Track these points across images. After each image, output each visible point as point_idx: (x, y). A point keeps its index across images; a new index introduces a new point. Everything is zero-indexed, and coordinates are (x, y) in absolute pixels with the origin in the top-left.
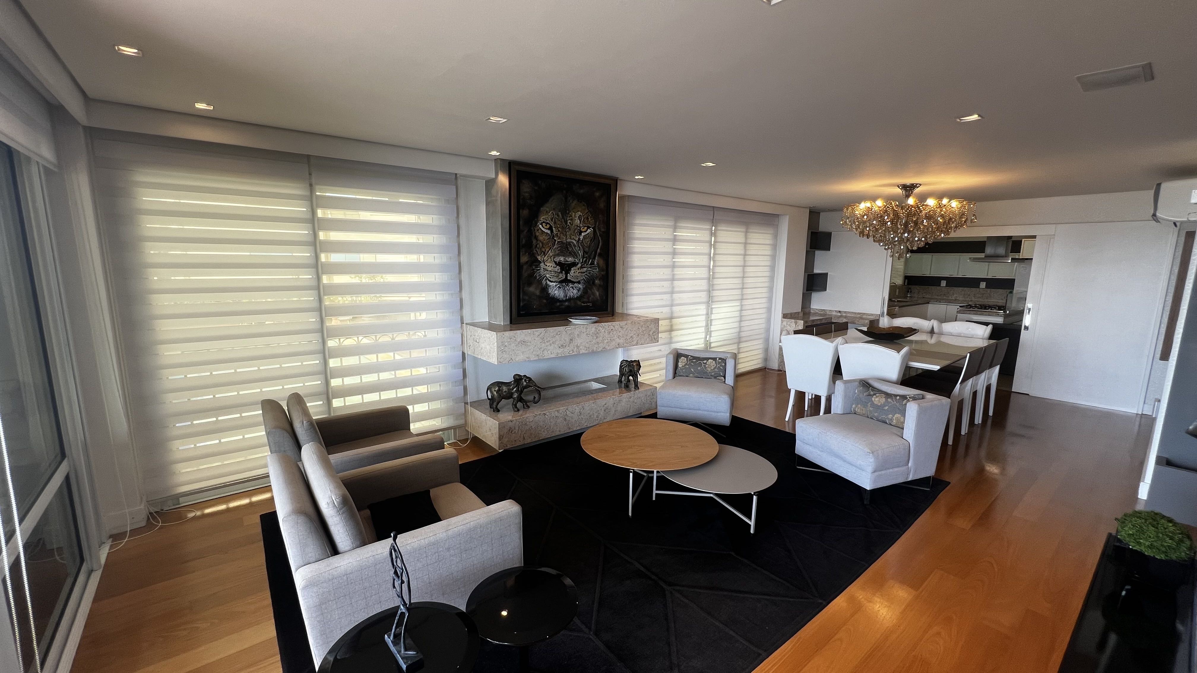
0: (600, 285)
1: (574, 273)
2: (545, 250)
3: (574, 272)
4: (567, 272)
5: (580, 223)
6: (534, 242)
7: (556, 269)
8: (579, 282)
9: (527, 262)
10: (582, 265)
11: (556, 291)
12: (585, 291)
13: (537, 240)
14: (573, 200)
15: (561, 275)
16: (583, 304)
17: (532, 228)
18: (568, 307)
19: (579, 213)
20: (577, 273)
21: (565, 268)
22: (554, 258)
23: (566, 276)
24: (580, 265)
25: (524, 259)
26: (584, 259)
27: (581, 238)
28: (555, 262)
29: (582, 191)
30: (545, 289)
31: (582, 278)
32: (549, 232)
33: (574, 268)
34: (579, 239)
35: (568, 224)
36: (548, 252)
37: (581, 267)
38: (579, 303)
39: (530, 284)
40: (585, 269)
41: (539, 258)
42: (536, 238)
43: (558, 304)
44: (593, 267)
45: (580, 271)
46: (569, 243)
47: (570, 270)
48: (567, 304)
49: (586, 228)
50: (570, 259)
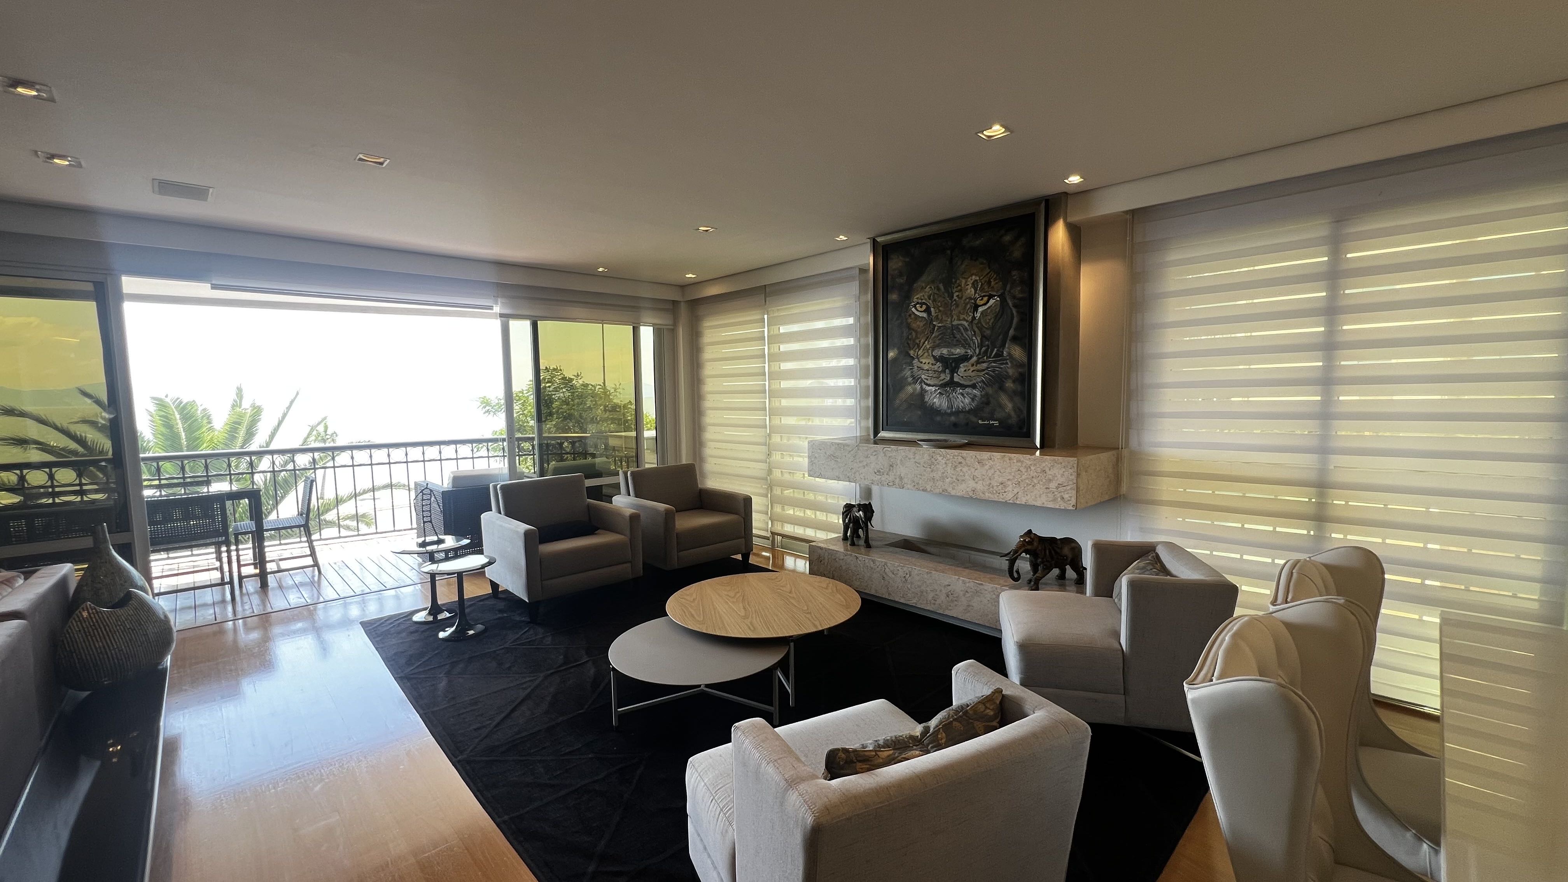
0: (1015, 392)
1: (963, 374)
2: (920, 341)
3: (965, 371)
4: (954, 370)
5: (975, 293)
6: (905, 332)
7: (936, 367)
8: (974, 386)
9: (895, 360)
10: (979, 359)
11: (936, 399)
12: (986, 401)
13: (910, 329)
14: (962, 261)
15: (943, 376)
16: (980, 422)
17: (904, 314)
18: (954, 424)
19: (974, 277)
20: (970, 371)
21: (951, 364)
22: (933, 351)
23: (952, 377)
24: (975, 359)
25: (892, 355)
26: (984, 349)
27: (978, 315)
28: (934, 357)
29: (978, 242)
30: (920, 395)
31: (979, 380)
32: (925, 315)
33: (965, 364)
34: (974, 318)
35: (955, 297)
36: (924, 343)
37: (978, 362)
38: (973, 419)
39: (900, 388)
40: (985, 365)
41: (912, 353)
42: (909, 325)
43: (940, 419)
44: (1000, 360)
45: (975, 368)
46: (957, 327)
47: (958, 367)
48: (953, 418)
49: (986, 299)
50: (958, 351)
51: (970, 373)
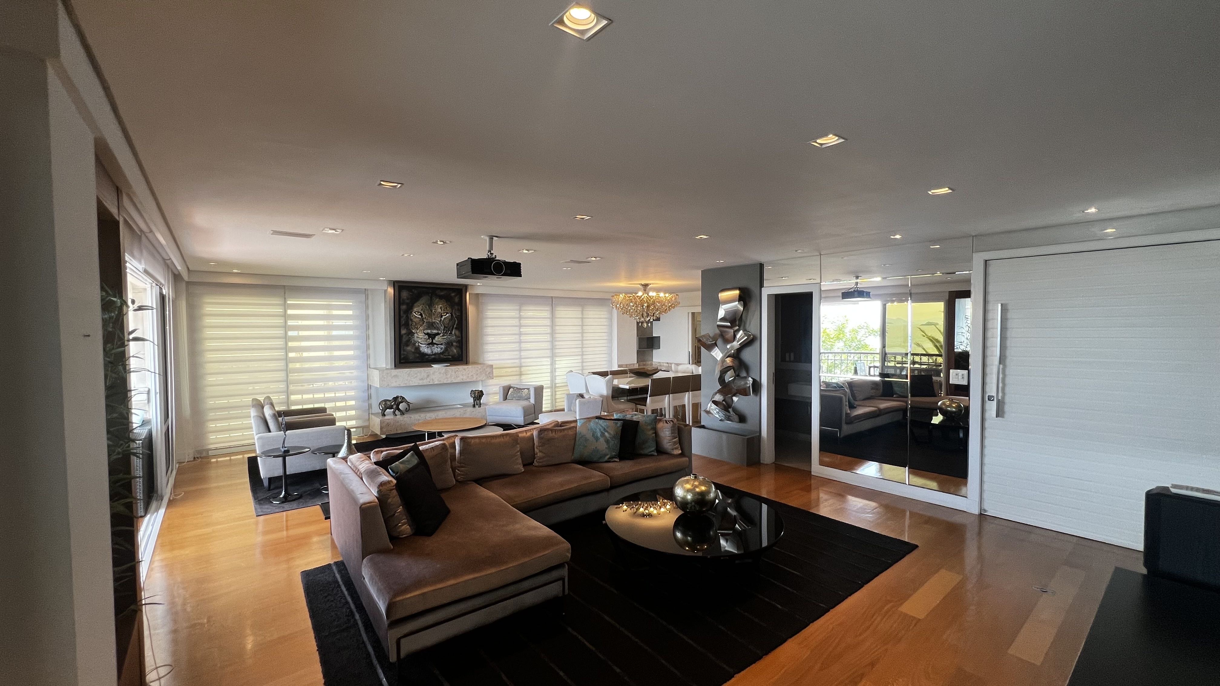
0: (457, 346)
1: (437, 339)
2: (418, 327)
4: (433, 338)
5: (441, 311)
6: (410, 323)
7: (425, 337)
8: (442, 344)
9: (405, 334)
11: (425, 349)
12: (446, 349)
13: (412, 321)
14: (436, 299)
15: (428, 340)
16: (444, 357)
17: (409, 315)
18: (434, 358)
19: (441, 305)
21: (432, 336)
22: (424, 331)
23: (432, 341)
24: (442, 335)
25: (403, 332)
26: (445, 331)
27: (443, 319)
28: (425, 333)
29: (442, 293)
30: (418, 348)
31: (444, 342)
32: (420, 317)
33: (438, 336)
34: (441, 320)
35: (433, 312)
36: (420, 328)
37: (443, 336)
38: (442, 356)
39: (407, 346)
40: (445, 337)
41: (414, 331)
42: (411, 320)
43: (427, 357)
44: (451, 335)
45: (442, 338)
46: (434, 322)
47: (435, 337)
48: (433, 356)
49: (445, 314)
50: (435, 331)
51: (440, 340)
